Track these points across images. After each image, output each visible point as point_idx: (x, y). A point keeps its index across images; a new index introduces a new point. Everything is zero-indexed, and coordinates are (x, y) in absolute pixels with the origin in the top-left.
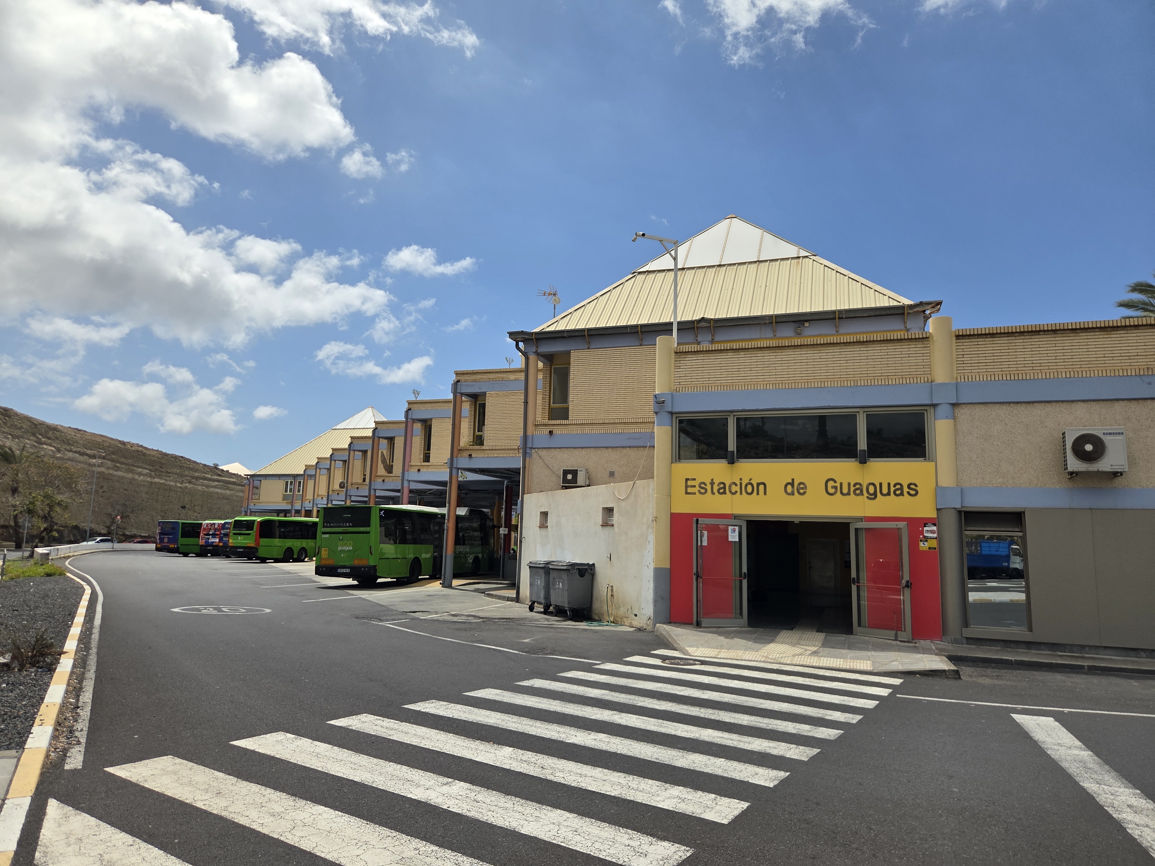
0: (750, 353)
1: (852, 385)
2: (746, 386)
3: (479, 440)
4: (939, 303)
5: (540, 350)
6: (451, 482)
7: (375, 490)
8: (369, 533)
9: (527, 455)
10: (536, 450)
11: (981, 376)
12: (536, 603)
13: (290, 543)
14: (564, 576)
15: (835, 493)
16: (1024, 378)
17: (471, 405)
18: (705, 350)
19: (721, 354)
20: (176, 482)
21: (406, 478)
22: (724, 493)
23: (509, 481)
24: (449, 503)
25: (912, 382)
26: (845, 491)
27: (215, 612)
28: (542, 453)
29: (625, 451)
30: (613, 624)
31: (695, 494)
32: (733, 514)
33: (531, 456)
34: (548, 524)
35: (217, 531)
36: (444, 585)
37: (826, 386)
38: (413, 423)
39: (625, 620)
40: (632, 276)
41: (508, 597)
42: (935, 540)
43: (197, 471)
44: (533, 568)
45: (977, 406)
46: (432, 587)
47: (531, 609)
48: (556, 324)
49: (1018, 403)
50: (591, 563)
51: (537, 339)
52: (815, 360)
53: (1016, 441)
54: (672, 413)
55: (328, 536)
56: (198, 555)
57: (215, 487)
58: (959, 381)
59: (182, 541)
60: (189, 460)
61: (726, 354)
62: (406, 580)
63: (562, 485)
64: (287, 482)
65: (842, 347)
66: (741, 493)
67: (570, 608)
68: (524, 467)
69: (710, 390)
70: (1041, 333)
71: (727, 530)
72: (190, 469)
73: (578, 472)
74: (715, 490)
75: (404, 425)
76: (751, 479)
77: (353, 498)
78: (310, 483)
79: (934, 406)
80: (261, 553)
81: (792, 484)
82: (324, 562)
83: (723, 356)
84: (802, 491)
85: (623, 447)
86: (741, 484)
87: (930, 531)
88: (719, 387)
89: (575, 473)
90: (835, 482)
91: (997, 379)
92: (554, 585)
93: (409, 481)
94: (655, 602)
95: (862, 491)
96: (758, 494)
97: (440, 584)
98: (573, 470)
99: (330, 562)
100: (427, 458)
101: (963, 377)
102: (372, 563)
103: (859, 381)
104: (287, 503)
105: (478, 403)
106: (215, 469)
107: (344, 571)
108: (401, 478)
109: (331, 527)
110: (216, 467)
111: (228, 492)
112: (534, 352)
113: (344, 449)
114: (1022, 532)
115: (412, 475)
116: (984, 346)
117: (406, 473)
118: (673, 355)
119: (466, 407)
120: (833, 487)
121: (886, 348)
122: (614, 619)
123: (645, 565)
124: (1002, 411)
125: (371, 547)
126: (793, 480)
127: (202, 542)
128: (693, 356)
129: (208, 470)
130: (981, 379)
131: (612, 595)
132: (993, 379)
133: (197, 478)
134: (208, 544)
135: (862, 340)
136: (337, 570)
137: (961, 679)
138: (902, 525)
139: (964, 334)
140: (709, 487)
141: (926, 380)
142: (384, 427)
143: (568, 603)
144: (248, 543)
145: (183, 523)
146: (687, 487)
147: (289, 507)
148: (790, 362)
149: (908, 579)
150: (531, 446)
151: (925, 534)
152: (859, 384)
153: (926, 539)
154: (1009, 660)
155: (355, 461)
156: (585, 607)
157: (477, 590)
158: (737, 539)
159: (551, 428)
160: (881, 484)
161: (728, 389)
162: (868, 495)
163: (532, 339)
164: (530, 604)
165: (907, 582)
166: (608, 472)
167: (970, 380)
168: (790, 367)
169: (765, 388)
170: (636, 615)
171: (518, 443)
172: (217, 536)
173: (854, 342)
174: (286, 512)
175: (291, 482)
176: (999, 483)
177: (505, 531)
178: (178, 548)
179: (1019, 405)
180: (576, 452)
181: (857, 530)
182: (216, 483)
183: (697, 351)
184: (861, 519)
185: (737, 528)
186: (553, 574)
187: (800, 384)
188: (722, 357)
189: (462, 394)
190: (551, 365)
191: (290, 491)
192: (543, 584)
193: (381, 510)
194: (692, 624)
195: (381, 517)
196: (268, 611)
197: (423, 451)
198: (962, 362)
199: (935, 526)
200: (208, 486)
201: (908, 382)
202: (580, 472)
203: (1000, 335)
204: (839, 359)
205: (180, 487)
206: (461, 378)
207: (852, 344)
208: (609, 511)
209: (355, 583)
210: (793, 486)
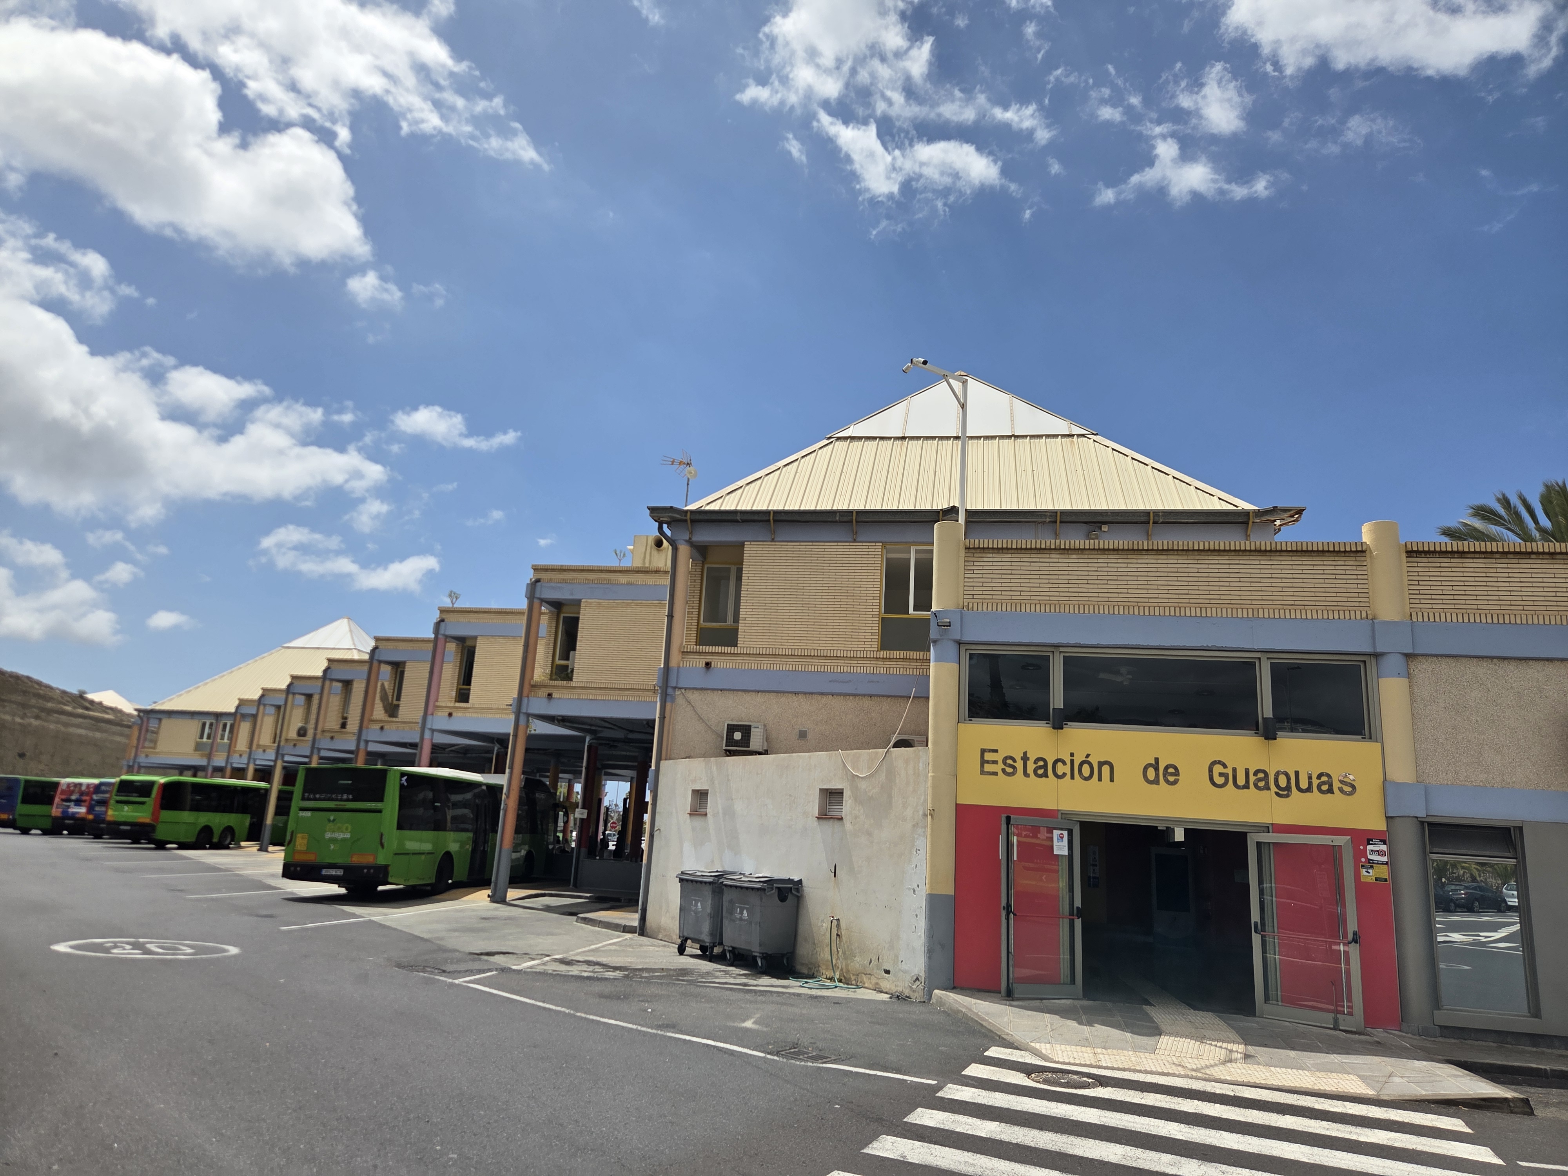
0: (1086, 556)
1: (1250, 615)
2: (1082, 607)
3: (563, 673)
4: (1300, 512)
5: (694, 539)
6: (516, 735)
7: (367, 742)
8: (380, 811)
9: (668, 698)
10: (683, 691)
11: (1448, 615)
12: (689, 942)
13: (205, 818)
14: (754, 899)
15: (1226, 783)
16: (1513, 621)
17: (550, 618)
18: (1014, 547)
19: (1039, 556)
20: (14, 716)
21: (429, 725)
22: (1045, 775)
23: (593, 736)
24: (511, 768)
25: (1342, 617)
26: (1241, 781)
27: (137, 955)
28: (694, 696)
29: (824, 700)
30: (841, 985)
31: (995, 774)
32: (1058, 810)
33: (673, 700)
34: (708, 810)
35: (81, 796)
36: (493, 899)
37: (1209, 615)
38: (446, 642)
39: (865, 978)
40: (826, 442)
41: (625, 926)
42: (1386, 866)
43: (50, 699)
44: (688, 882)
45: (1444, 661)
46: (474, 902)
47: (681, 950)
48: (720, 501)
49: (1504, 658)
50: (796, 879)
51: (693, 521)
52: (1191, 575)
53: (1504, 717)
54: (959, 643)
55: (309, 814)
56: (46, 832)
57: (78, 726)
58: (1414, 620)
59: (23, 809)
60: (39, 683)
61: (1048, 556)
62: (429, 888)
63: (724, 748)
64: (204, 725)
65: (1231, 557)
66: (1072, 777)
67: (763, 954)
68: (663, 717)
69: (1023, 610)
70: (1533, 556)
71: (1052, 839)
72: (38, 696)
73: (753, 729)
74: (1030, 770)
75: (431, 645)
76: (1088, 756)
77: (324, 753)
78: (244, 728)
79: (1377, 656)
80: (160, 834)
81: (1156, 767)
82: (300, 858)
83: (1045, 558)
84: (1171, 779)
85: (822, 694)
86: (1072, 762)
87: (1376, 851)
88: (1038, 606)
89: (746, 730)
90: (1225, 766)
91: (1472, 620)
92: (731, 912)
93: (433, 731)
94: (930, 952)
95: (1267, 784)
96: (1100, 779)
97: (489, 896)
98: (744, 726)
99: (310, 858)
100: (463, 696)
101: (1420, 614)
102: (381, 860)
103: (1261, 611)
104: (202, 756)
105: (562, 615)
106: (80, 699)
107: (333, 872)
108: (420, 725)
109: (315, 799)
110: (81, 696)
111: (98, 735)
112: (686, 541)
113: (315, 678)
114: (1516, 858)
115: (440, 721)
116: (1450, 570)
117: (429, 718)
118: (962, 553)
119: (545, 623)
120: (1221, 774)
121: (1300, 563)
122: (841, 974)
123: (909, 889)
124: (1482, 669)
125: (382, 835)
126: (1157, 760)
127: (56, 811)
128: (994, 555)
129: (69, 699)
130: (1449, 620)
131: (838, 935)
132: (1466, 620)
133: (50, 711)
134: (66, 816)
135: (1263, 548)
136: (321, 871)
137: (1534, 1115)
138: (1340, 840)
139: (1421, 549)
140: (1019, 765)
141: (1364, 615)
142: (390, 645)
143: (760, 945)
144: (139, 817)
145: (27, 781)
146: (983, 762)
147: (203, 762)
148: (1150, 574)
149: (1356, 930)
150: (674, 685)
151: (1370, 857)
152: (1261, 616)
153: (1371, 864)
154: (1541, 1069)
155: (332, 696)
156: (785, 952)
157: (548, 909)
158: (1065, 852)
159: (709, 658)
160: (1297, 774)
161: (1053, 611)
162: (1277, 791)
163: (686, 521)
164: (679, 941)
165: (1355, 934)
166: (796, 732)
167: (1432, 619)
168: (1149, 583)
169: (1111, 612)
170: (887, 972)
171: (653, 679)
172: (83, 804)
173: (1250, 551)
174: (195, 770)
175: (211, 725)
176: (1481, 781)
177: (582, 814)
178: (14, 820)
179: (1506, 662)
180: (747, 697)
181: (1259, 844)
182: (80, 720)
183: (1002, 548)
184: (1266, 828)
185: (1065, 833)
186: (727, 896)
187: (1167, 609)
188: (1042, 560)
189: (543, 601)
190: (703, 563)
191: (209, 738)
192: (709, 910)
193: (403, 774)
194: (1000, 993)
195: (402, 786)
196: (233, 950)
197: (455, 685)
198: (1417, 592)
199: (1385, 843)
200: (66, 725)
201: (1336, 617)
202: (757, 730)
203: (1472, 555)
204: (1227, 575)
205: (20, 724)
206: (543, 576)
207: (1248, 553)
208: (832, 796)
209: (343, 891)
210: (1157, 769)
